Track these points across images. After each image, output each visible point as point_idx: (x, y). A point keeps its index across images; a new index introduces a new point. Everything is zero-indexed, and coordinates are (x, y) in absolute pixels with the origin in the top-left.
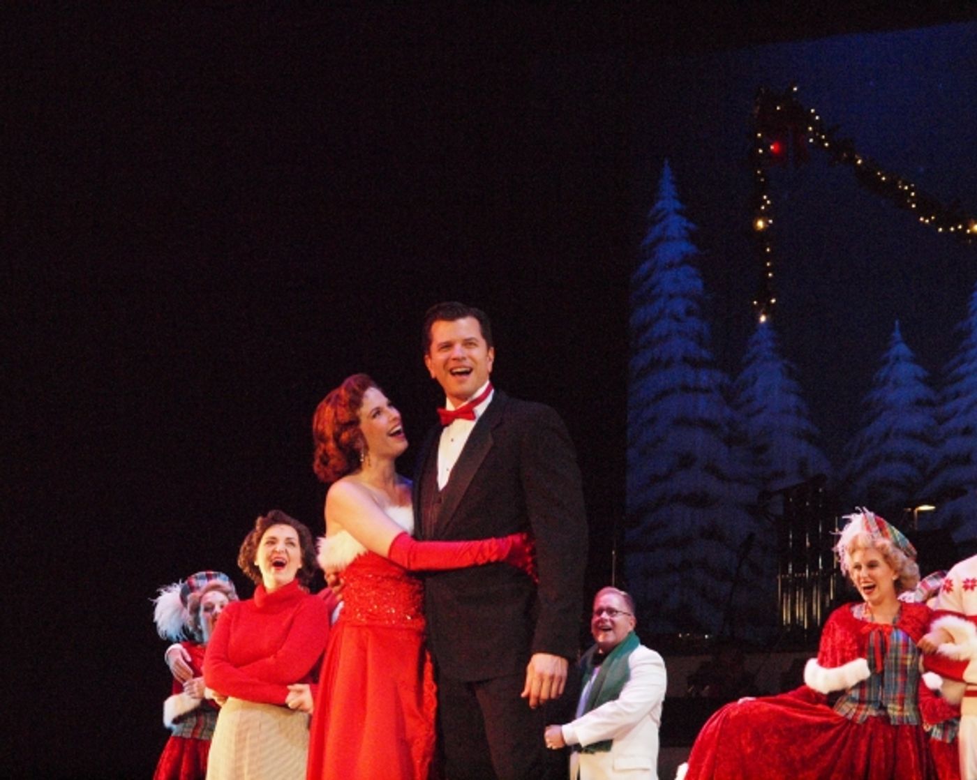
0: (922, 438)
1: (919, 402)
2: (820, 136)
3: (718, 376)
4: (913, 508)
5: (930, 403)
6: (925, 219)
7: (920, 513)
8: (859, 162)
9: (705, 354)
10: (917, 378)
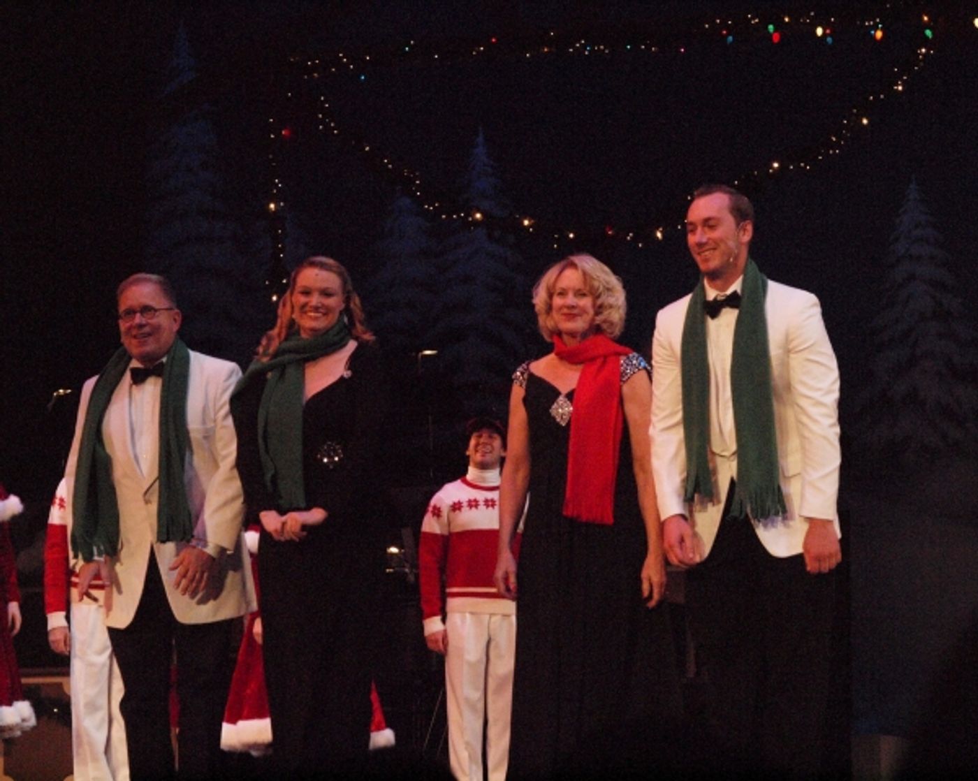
2: (329, 124)
4: (418, 353)
6: (429, 206)
7: (424, 357)
8: (367, 149)
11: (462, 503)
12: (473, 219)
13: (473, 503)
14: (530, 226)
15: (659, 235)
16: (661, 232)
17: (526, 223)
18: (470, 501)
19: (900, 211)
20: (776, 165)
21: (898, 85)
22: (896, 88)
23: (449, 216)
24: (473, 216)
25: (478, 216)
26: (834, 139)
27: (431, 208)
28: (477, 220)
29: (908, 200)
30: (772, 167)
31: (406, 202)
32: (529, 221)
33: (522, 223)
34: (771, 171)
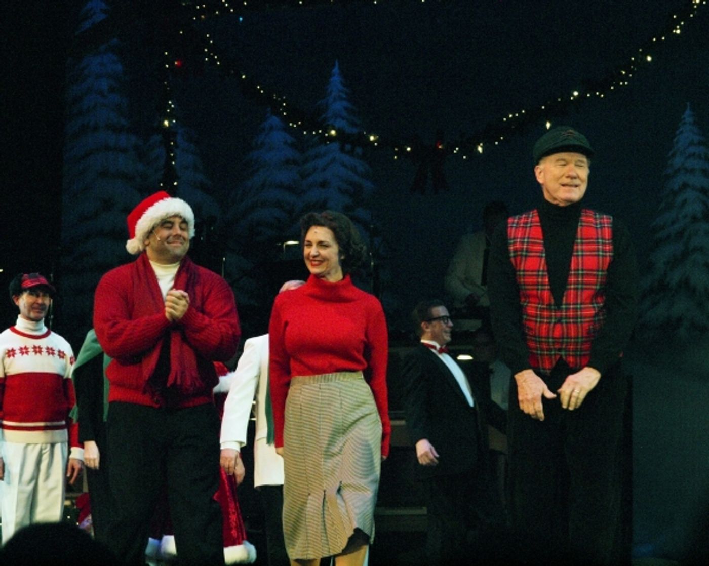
0: (289, 189)
1: (287, 162)
2: (213, 57)
3: (133, 139)
4: (282, 244)
5: (295, 162)
6: (293, 124)
7: (288, 246)
8: (244, 77)
9: (123, 121)
10: (285, 143)
11: (15, 350)
12: (328, 135)
13: (24, 351)
14: (374, 142)
15: (480, 149)
16: (481, 147)
17: (372, 138)
18: (21, 349)
19: (677, 132)
20: (576, 93)
21: (676, 29)
22: (674, 31)
23: (310, 132)
24: (328, 132)
25: (333, 132)
26: (624, 73)
27: (295, 126)
28: (332, 136)
29: (685, 123)
30: (573, 95)
31: (275, 120)
32: (374, 137)
33: (369, 139)
34: (572, 98)
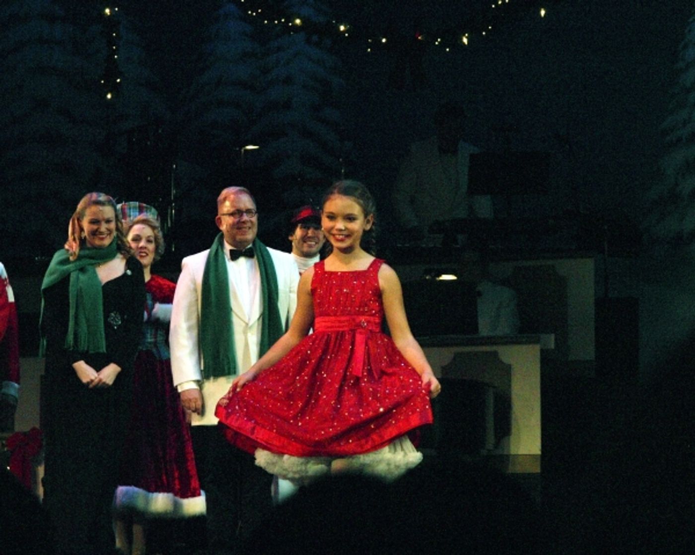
1: (246, 55)
4: (241, 148)
5: (255, 55)
6: (252, 12)
7: (247, 151)
9: (57, 9)
10: (244, 33)
12: (292, 24)
14: (345, 32)
15: (465, 40)
16: (467, 37)
17: (342, 28)
19: (690, 20)
24: (293, 22)
25: (298, 21)
27: (254, 14)
28: (297, 25)
31: (231, 7)
32: (345, 27)
33: (339, 29)
